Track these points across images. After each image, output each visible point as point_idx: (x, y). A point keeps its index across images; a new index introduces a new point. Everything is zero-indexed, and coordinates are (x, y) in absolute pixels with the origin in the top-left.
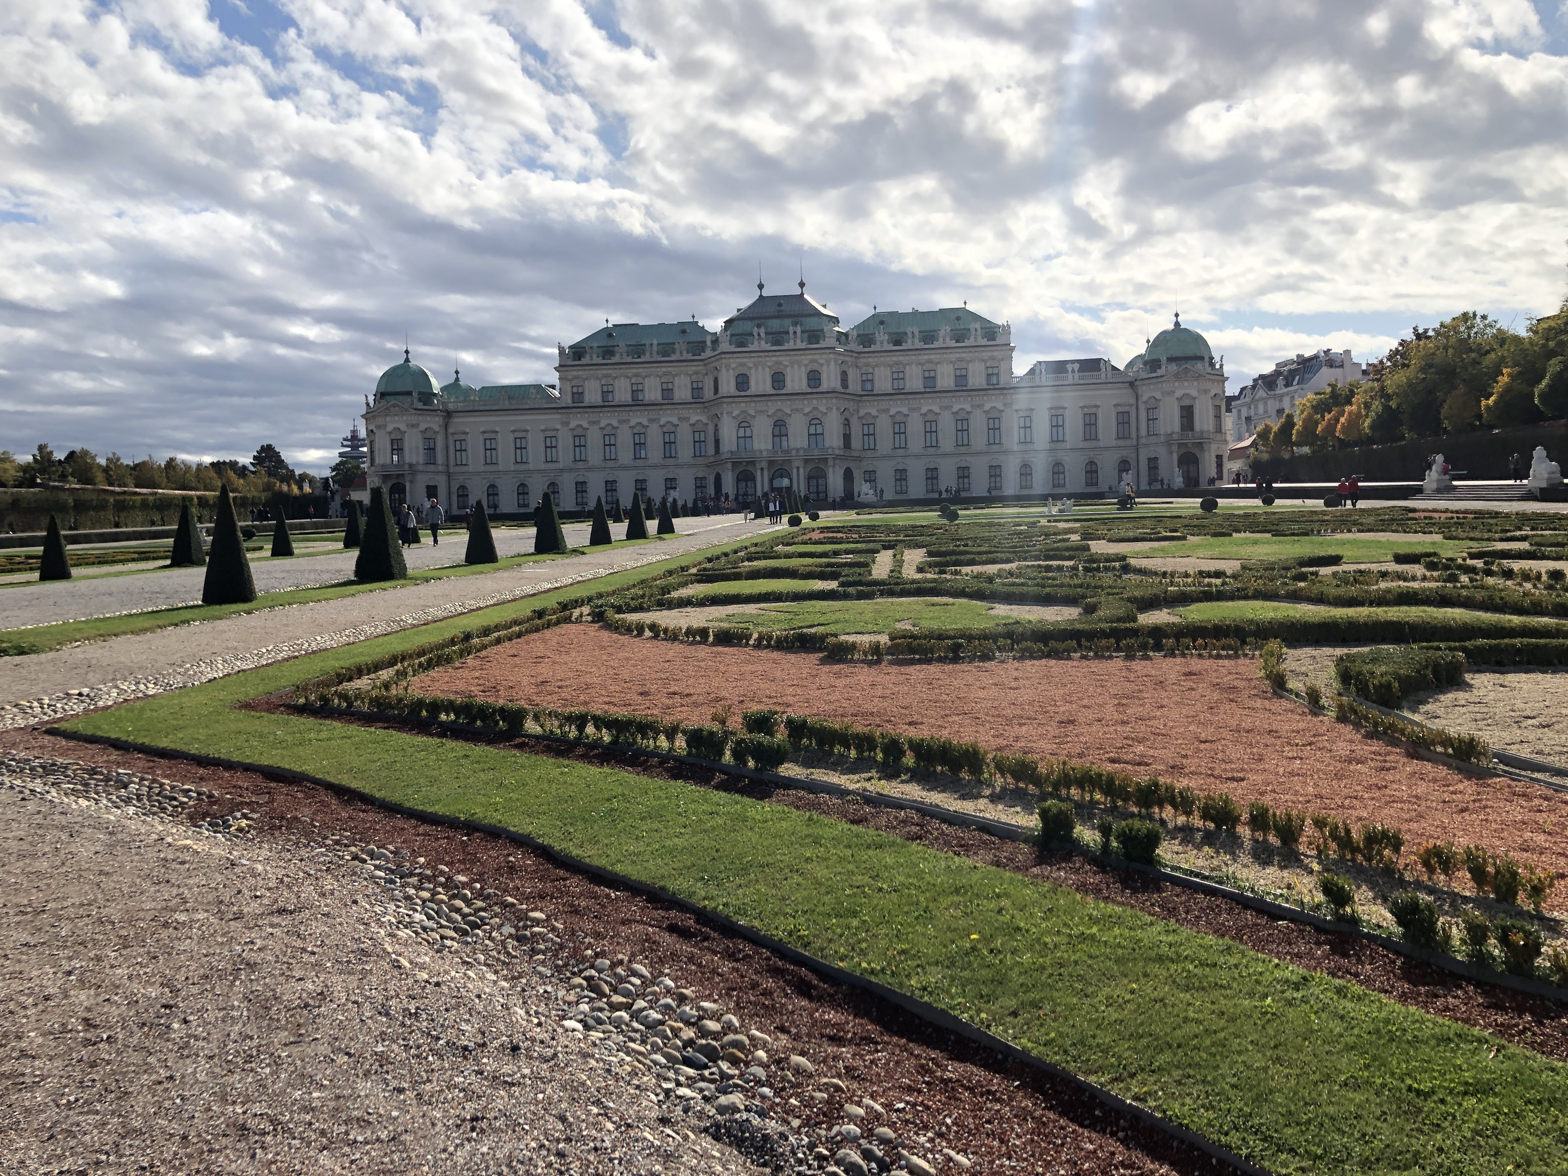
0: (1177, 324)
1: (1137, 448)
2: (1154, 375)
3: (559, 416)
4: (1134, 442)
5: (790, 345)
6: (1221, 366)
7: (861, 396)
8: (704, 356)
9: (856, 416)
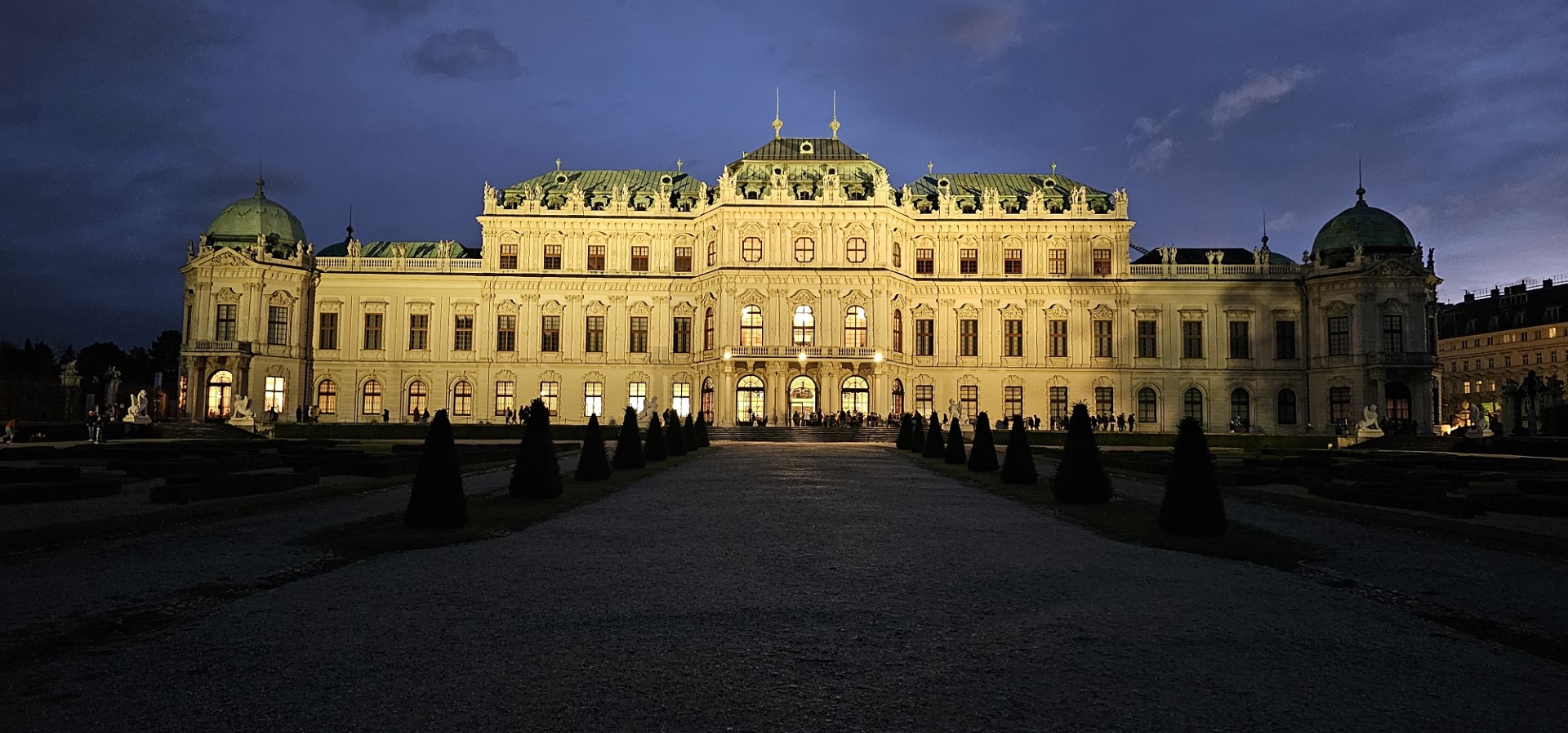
0: (1361, 203)
1: (1305, 373)
2: (1340, 270)
3: (480, 286)
4: (1302, 365)
5: (826, 199)
6: (1431, 263)
7: (917, 279)
8: (693, 212)
9: (908, 307)
